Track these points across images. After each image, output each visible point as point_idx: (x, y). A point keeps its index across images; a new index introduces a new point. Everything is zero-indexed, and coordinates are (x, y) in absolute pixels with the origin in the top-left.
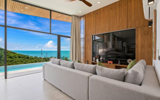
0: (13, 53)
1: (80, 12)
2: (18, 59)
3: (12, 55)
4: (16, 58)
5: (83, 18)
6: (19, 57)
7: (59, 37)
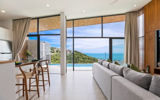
0: (85, 55)
1: (135, 6)
2: (88, 60)
3: (84, 57)
4: (86, 59)
5: (142, 11)
6: (89, 59)
7: (111, 39)
